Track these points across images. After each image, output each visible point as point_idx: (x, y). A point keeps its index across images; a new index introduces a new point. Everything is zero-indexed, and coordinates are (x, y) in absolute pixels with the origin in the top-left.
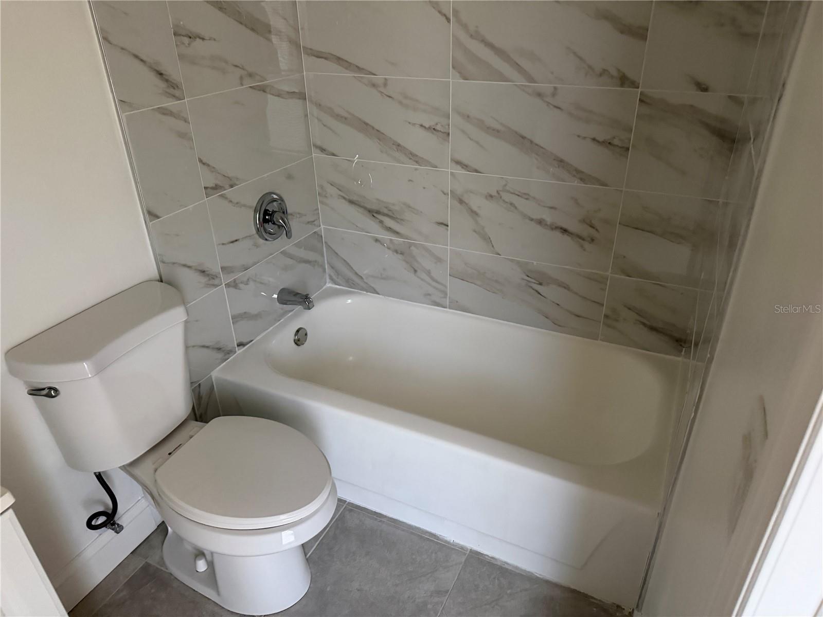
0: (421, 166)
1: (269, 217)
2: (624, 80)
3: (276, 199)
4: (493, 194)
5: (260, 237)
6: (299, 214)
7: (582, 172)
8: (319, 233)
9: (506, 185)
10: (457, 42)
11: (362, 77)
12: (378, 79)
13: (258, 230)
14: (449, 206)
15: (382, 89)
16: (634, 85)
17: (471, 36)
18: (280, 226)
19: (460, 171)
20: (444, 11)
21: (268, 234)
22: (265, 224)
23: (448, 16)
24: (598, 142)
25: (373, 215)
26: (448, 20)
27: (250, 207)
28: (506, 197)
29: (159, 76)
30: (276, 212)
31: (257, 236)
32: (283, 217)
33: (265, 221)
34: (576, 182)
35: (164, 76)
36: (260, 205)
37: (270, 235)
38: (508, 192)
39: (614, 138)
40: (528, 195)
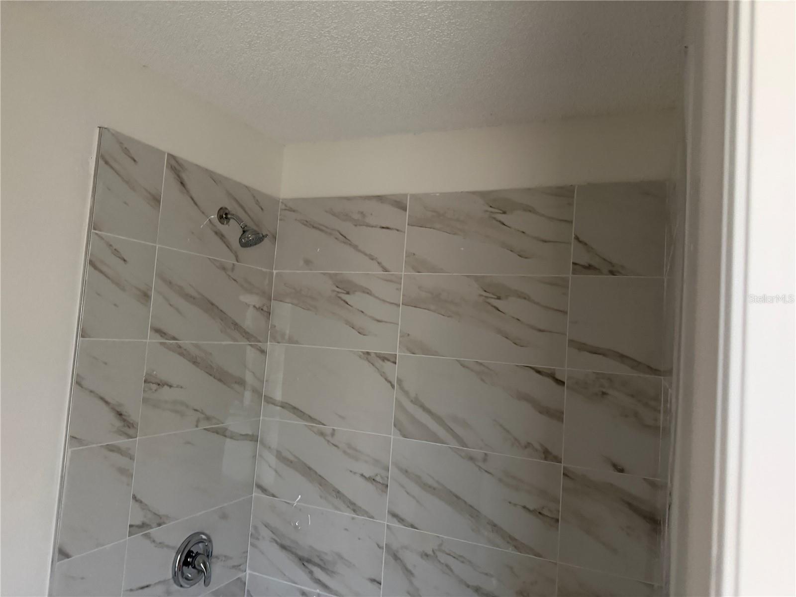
0: (358, 515)
1: (191, 559)
2: (547, 454)
3: (205, 539)
4: (428, 553)
5: (175, 582)
6: (225, 556)
7: (516, 540)
8: (243, 580)
9: (441, 545)
10: (399, 405)
11: (312, 426)
12: (327, 429)
13: (175, 575)
14: (383, 562)
15: (329, 438)
16: (557, 460)
17: (412, 401)
18: (200, 571)
19: (396, 525)
20: (390, 378)
21: (184, 579)
22: (184, 567)
23: (393, 383)
24: (528, 510)
25: (303, 564)
26: (393, 386)
27: (173, 548)
28: (443, 558)
29: (118, 416)
30: (200, 554)
31: (172, 581)
32: (206, 561)
33: (186, 563)
34: (510, 549)
35: (123, 417)
36: (184, 547)
37: (186, 581)
38: (444, 552)
39: (543, 508)
40: (464, 558)
